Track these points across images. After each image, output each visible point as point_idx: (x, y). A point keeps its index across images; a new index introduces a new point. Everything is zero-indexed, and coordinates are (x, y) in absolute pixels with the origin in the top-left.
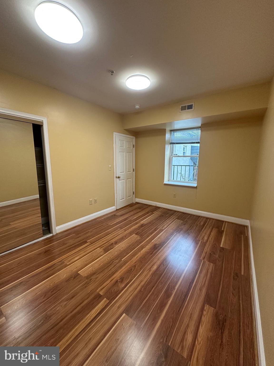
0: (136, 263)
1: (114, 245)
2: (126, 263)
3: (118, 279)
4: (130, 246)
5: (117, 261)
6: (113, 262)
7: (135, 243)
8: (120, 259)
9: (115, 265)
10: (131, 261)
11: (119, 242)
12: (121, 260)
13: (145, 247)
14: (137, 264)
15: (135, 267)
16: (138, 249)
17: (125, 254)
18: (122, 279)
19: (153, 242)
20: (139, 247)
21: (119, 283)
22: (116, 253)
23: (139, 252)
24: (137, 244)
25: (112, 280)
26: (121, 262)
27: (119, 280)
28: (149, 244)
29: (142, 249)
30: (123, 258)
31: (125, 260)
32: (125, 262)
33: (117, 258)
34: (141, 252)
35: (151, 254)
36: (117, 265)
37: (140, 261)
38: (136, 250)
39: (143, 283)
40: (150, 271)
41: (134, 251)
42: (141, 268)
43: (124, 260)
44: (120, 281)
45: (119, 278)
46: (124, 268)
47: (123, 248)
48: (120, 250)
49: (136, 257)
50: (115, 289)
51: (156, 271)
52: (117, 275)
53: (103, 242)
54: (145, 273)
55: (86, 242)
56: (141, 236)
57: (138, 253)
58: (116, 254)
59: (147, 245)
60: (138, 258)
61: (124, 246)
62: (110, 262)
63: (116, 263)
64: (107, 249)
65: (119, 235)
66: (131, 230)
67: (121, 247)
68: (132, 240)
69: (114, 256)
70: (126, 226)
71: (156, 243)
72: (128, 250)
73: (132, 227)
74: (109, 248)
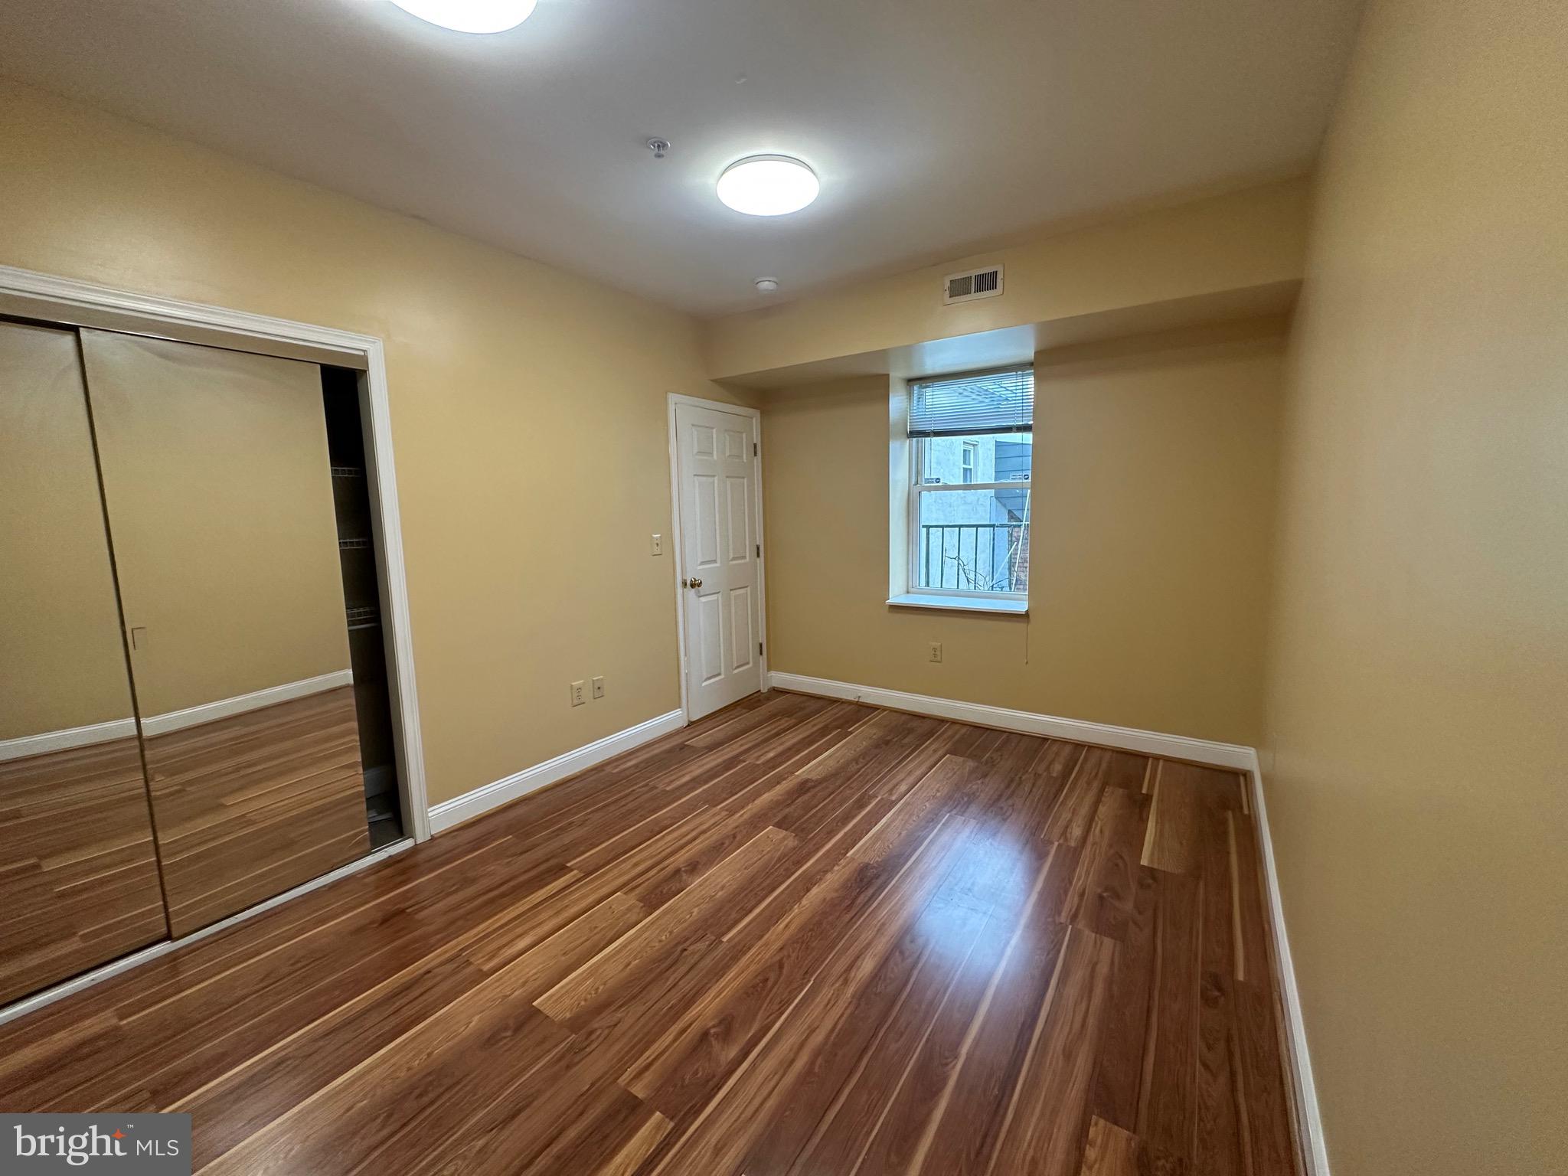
0: (785, 952)
1: (685, 877)
2: (742, 952)
3: (711, 1024)
4: (752, 879)
5: (701, 946)
6: (686, 953)
7: (774, 866)
8: (713, 938)
9: (694, 967)
10: (760, 943)
11: (705, 864)
12: (717, 941)
13: (821, 879)
14: (789, 956)
15: (781, 967)
16: (791, 888)
17: (734, 915)
18: (727, 1026)
19: (852, 859)
20: (795, 880)
21: (714, 1042)
22: (696, 910)
23: (795, 903)
24: (784, 867)
25: (684, 1030)
26: (719, 952)
27: (712, 1031)
28: (836, 868)
29: (808, 890)
30: (725, 934)
31: (735, 941)
32: (738, 951)
34: (804, 902)
35: (848, 908)
36: (701, 965)
37: (802, 943)
39: (818, 1038)
40: (846, 982)
41: (772, 902)
42: (807, 974)
43: (729, 941)
44: (717, 1035)
45: (716, 1021)
46: (731, 975)
47: (722, 888)
48: (712, 897)
49: (781, 926)
50: (697, 1070)
51: (871, 981)
52: (706, 1007)
53: (636, 865)
54: (826, 993)
55: (562, 869)
56: (801, 832)
57: (791, 907)
58: (694, 915)
59: (826, 872)
60: (793, 927)
61: (729, 881)
62: (669, 953)
63: (698, 954)
64: (656, 895)
65: (704, 832)
66: (755, 811)
67: (717, 885)
68: (764, 853)
69: (685, 925)
70: (734, 791)
71: (866, 860)
72: (746, 895)
73: (761, 795)
74: (664, 891)
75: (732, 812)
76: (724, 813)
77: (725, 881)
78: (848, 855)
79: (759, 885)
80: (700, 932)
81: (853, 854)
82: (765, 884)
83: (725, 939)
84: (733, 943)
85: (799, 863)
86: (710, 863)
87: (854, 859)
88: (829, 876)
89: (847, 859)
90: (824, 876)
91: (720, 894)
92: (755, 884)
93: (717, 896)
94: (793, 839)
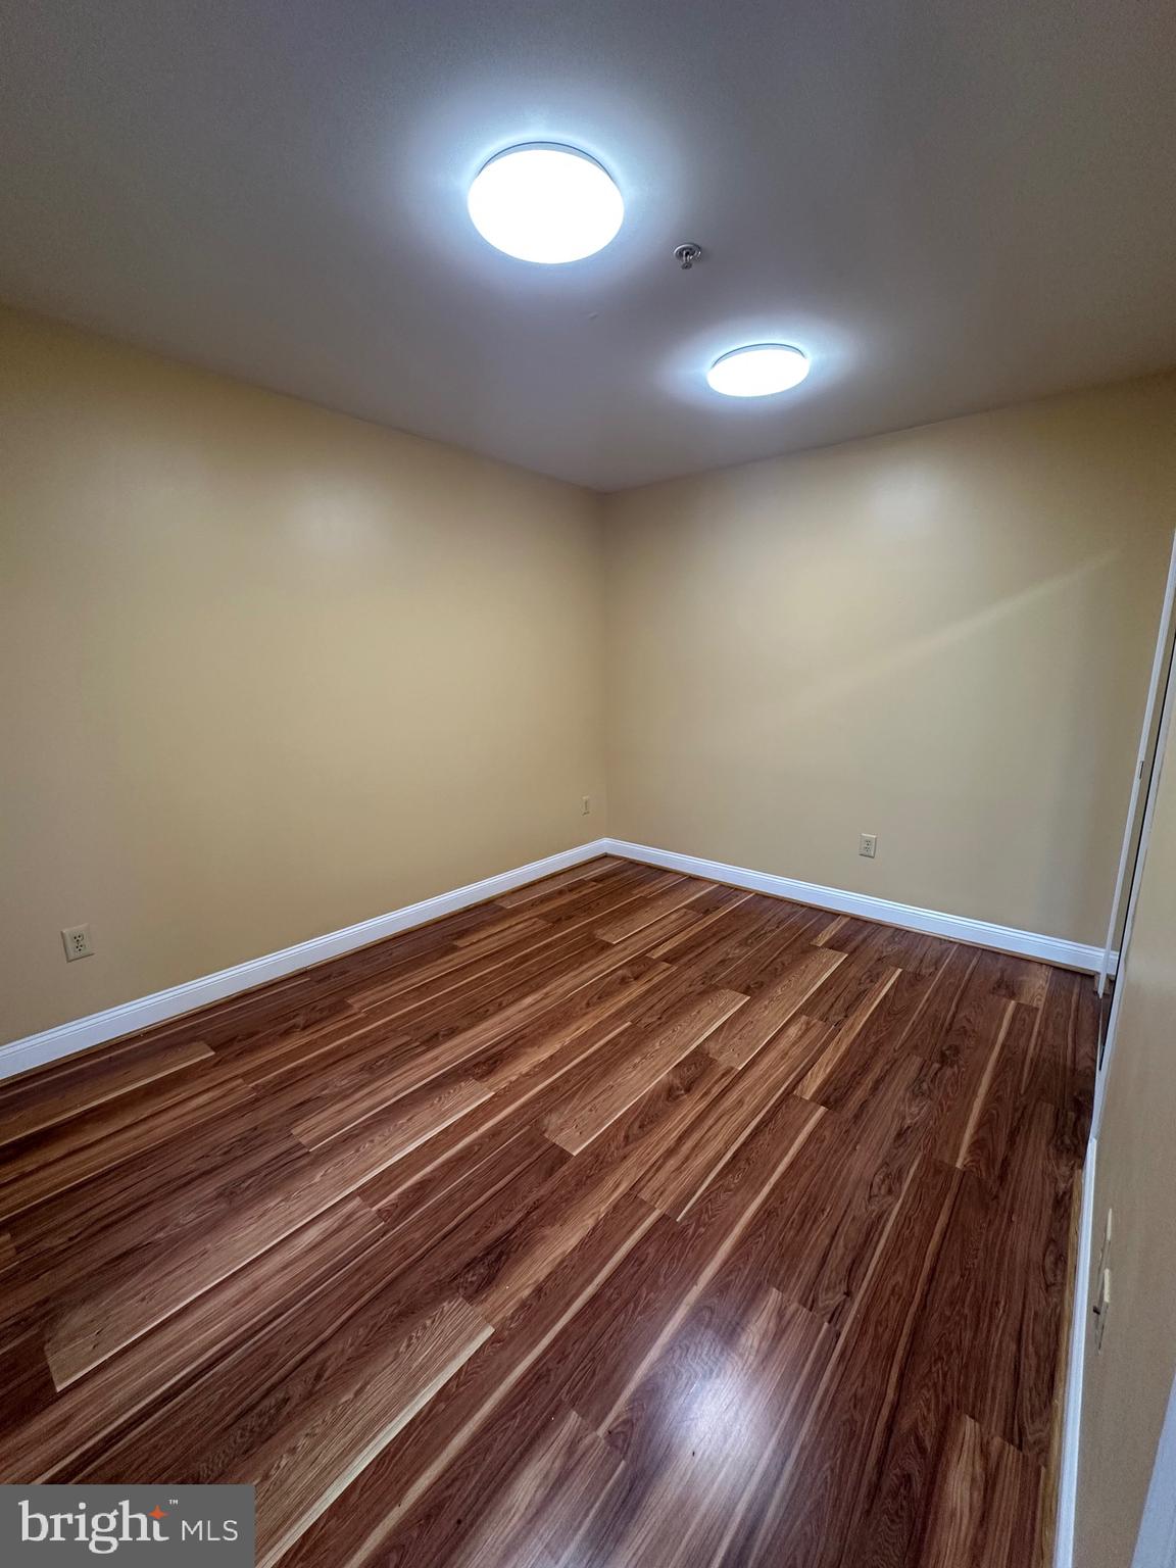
1: (677, 1082)
2: (614, 1014)
4: (604, 1074)
5: (646, 1020)
6: (658, 1016)
7: (580, 1088)
8: (639, 1024)
9: (650, 1009)
10: (601, 1019)
11: (660, 1094)
12: (634, 1023)
13: (535, 1067)
14: (581, 1009)
15: (588, 1004)
16: (568, 1060)
17: (623, 1040)
18: (624, 981)
19: (490, 1088)
22: (657, 1046)
23: (567, 1047)
24: (571, 1084)
26: (634, 1015)
28: (513, 1077)
29: (552, 1057)
30: (629, 1027)
31: (620, 1022)
32: (619, 1015)
33: (650, 1029)
35: (523, 1037)
36: (645, 1009)
37: (568, 1017)
38: (578, 1052)
39: (573, 974)
41: (588, 1049)
42: (571, 999)
43: (626, 1022)
45: (630, 983)
46: (624, 1002)
47: (635, 1066)
48: (645, 1057)
49: (583, 1030)
54: (561, 991)
57: (571, 1042)
58: (658, 1044)
59: (527, 1074)
60: (574, 1027)
61: (630, 1073)
62: (670, 1018)
63: (649, 1014)
64: (701, 1064)
65: (671, 1153)
66: (595, 1198)
67: (642, 1070)
68: (589, 1107)
69: (664, 1036)
70: (630, 1269)
71: (478, 1083)
72: (611, 1057)
73: (582, 1243)
74: (693, 1067)
75: (632, 1201)
76: (645, 1195)
77: (633, 1074)
78: (493, 1094)
79: (599, 1065)
81: (488, 1094)
82: (593, 1066)
83: (629, 1024)
84: (622, 1020)
85: (552, 1088)
86: (653, 1097)
87: (487, 1088)
88: (525, 1069)
90: (530, 1071)
91: (637, 1061)
92: (601, 1069)
93: (639, 1058)
94: (551, 1128)
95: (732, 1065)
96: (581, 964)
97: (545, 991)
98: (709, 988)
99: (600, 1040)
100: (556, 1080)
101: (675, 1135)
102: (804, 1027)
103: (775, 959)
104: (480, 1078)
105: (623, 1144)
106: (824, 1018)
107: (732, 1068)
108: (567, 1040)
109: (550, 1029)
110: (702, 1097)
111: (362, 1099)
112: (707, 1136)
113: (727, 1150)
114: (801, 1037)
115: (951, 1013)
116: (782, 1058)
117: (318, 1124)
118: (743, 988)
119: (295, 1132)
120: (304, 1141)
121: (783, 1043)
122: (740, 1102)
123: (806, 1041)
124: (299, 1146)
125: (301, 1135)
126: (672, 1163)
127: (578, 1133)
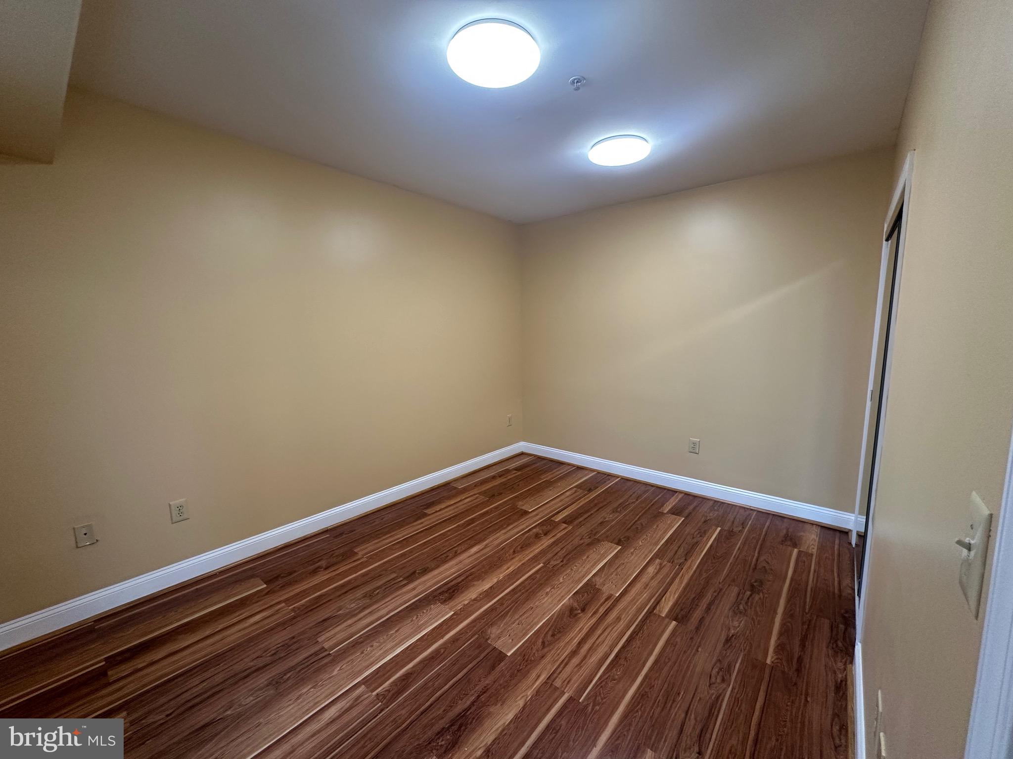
2: (532, 559)
3: (544, 537)
4: (527, 599)
5: (553, 563)
6: (561, 560)
7: (511, 609)
8: (548, 566)
9: (555, 555)
10: (523, 562)
11: (563, 614)
13: (480, 595)
14: (509, 556)
15: (514, 552)
16: (502, 590)
17: (538, 576)
18: (537, 536)
19: (451, 609)
20: (498, 595)
22: (561, 582)
23: (501, 581)
24: (505, 606)
26: (544, 560)
28: (466, 602)
29: (491, 587)
30: (542, 567)
31: (536, 564)
32: (535, 559)
34: (495, 580)
35: (471, 574)
36: (552, 555)
37: (501, 560)
38: (508, 584)
39: (503, 531)
40: (485, 546)
41: (515, 582)
43: (540, 564)
44: (542, 535)
45: (542, 538)
46: (538, 550)
47: (547, 594)
48: (553, 588)
49: (511, 569)
51: (475, 544)
52: (546, 542)
56: (482, 644)
57: (504, 578)
58: (561, 579)
59: (475, 600)
60: (505, 567)
61: (543, 598)
62: (569, 561)
63: (555, 559)
64: (591, 592)
65: (574, 653)
66: (523, 685)
67: (552, 596)
68: (517, 622)
69: (565, 573)
70: (549, 736)
71: (442, 606)
72: (531, 588)
73: (516, 717)
75: (549, 687)
76: (558, 683)
77: (547, 599)
78: (453, 613)
79: (523, 593)
80: (555, 568)
81: (450, 613)
82: (519, 594)
83: (542, 565)
84: (538, 562)
85: (492, 609)
86: (560, 615)
87: (449, 609)
88: (474, 596)
89: (454, 609)
90: (477, 597)
92: (525, 595)
93: (550, 588)
94: (493, 636)
95: (612, 592)
96: (508, 525)
97: (485, 543)
98: (594, 541)
99: (523, 576)
100: (495, 603)
101: (576, 641)
102: (658, 567)
103: (636, 521)
104: (444, 602)
105: (541, 649)
106: (671, 561)
107: (611, 595)
108: (501, 577)
109: (490, 568)
110: (592, 616)
111: (365, 617)
112: (597, 642)
113: (611, 651)
114: (657, 573)
115: (755, 558)
116: (645, 588)
117: (335, 635)
118: (616, 541)
119: (320, 640)
120: (326, 645)
121: (645, 579)
122: (618, 619)
123: (660, 577)
124: (323, 649)
125: (324, 641)
126: (575, 661)
127: (511, 640)
